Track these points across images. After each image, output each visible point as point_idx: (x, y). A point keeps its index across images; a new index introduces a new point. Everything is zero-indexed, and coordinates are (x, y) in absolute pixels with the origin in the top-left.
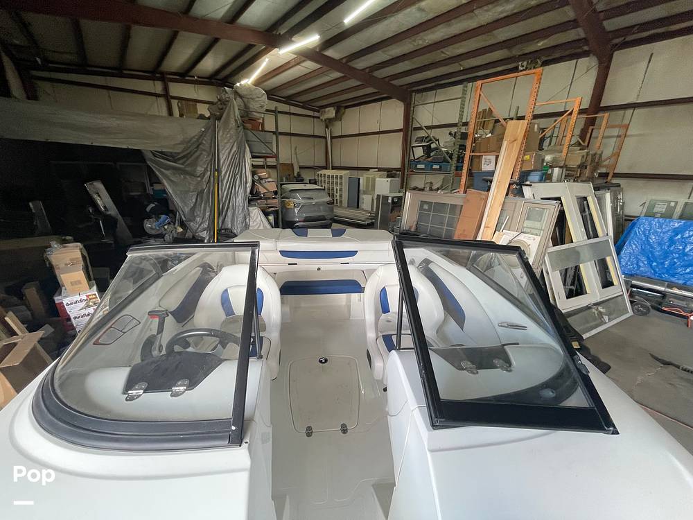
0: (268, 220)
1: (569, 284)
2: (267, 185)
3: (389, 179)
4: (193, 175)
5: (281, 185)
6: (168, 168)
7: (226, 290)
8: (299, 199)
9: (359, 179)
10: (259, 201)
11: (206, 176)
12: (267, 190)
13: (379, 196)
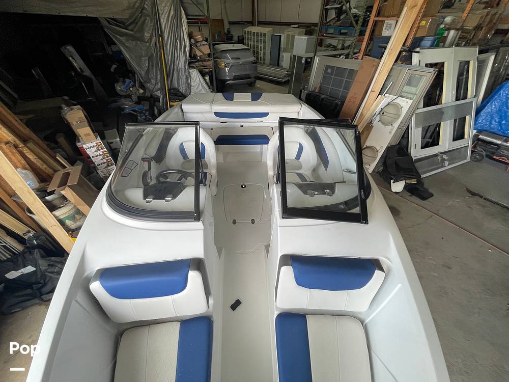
0: (205, 80)
1: (428, 138)
2: (202, 48)
3: (306, 37)
4: (143, 42)
5: (214, 45)
6: (123, 35)
7: (182, 144)
8: (228, 60)
9: (281, 36)
10: (196, 64)
11: (153, 41)
12: (202, 52)
13: (295, 56)
